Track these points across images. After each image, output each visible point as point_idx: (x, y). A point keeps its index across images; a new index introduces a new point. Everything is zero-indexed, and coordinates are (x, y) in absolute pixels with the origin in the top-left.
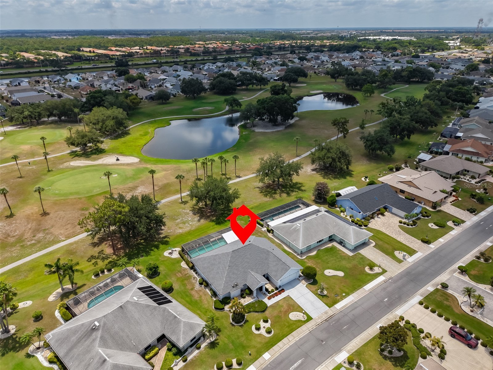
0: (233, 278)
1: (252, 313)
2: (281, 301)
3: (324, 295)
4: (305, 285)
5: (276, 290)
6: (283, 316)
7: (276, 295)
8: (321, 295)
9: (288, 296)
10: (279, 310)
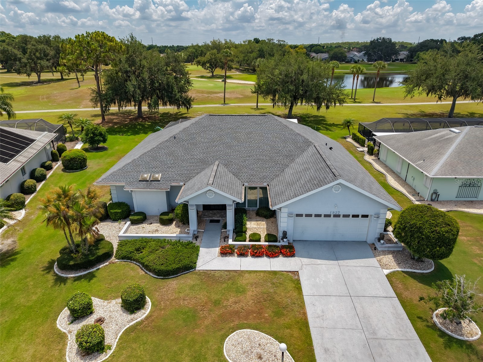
0: (161, 162)
1: (133, 265)
2: (253, 275)
3: (461, 343)
4: (386, 272)
5: (266, 241)
6: (206, 322)
7: (257, 253)
8: (443, 334)
9: (296, 273)
10: (214, 297)
